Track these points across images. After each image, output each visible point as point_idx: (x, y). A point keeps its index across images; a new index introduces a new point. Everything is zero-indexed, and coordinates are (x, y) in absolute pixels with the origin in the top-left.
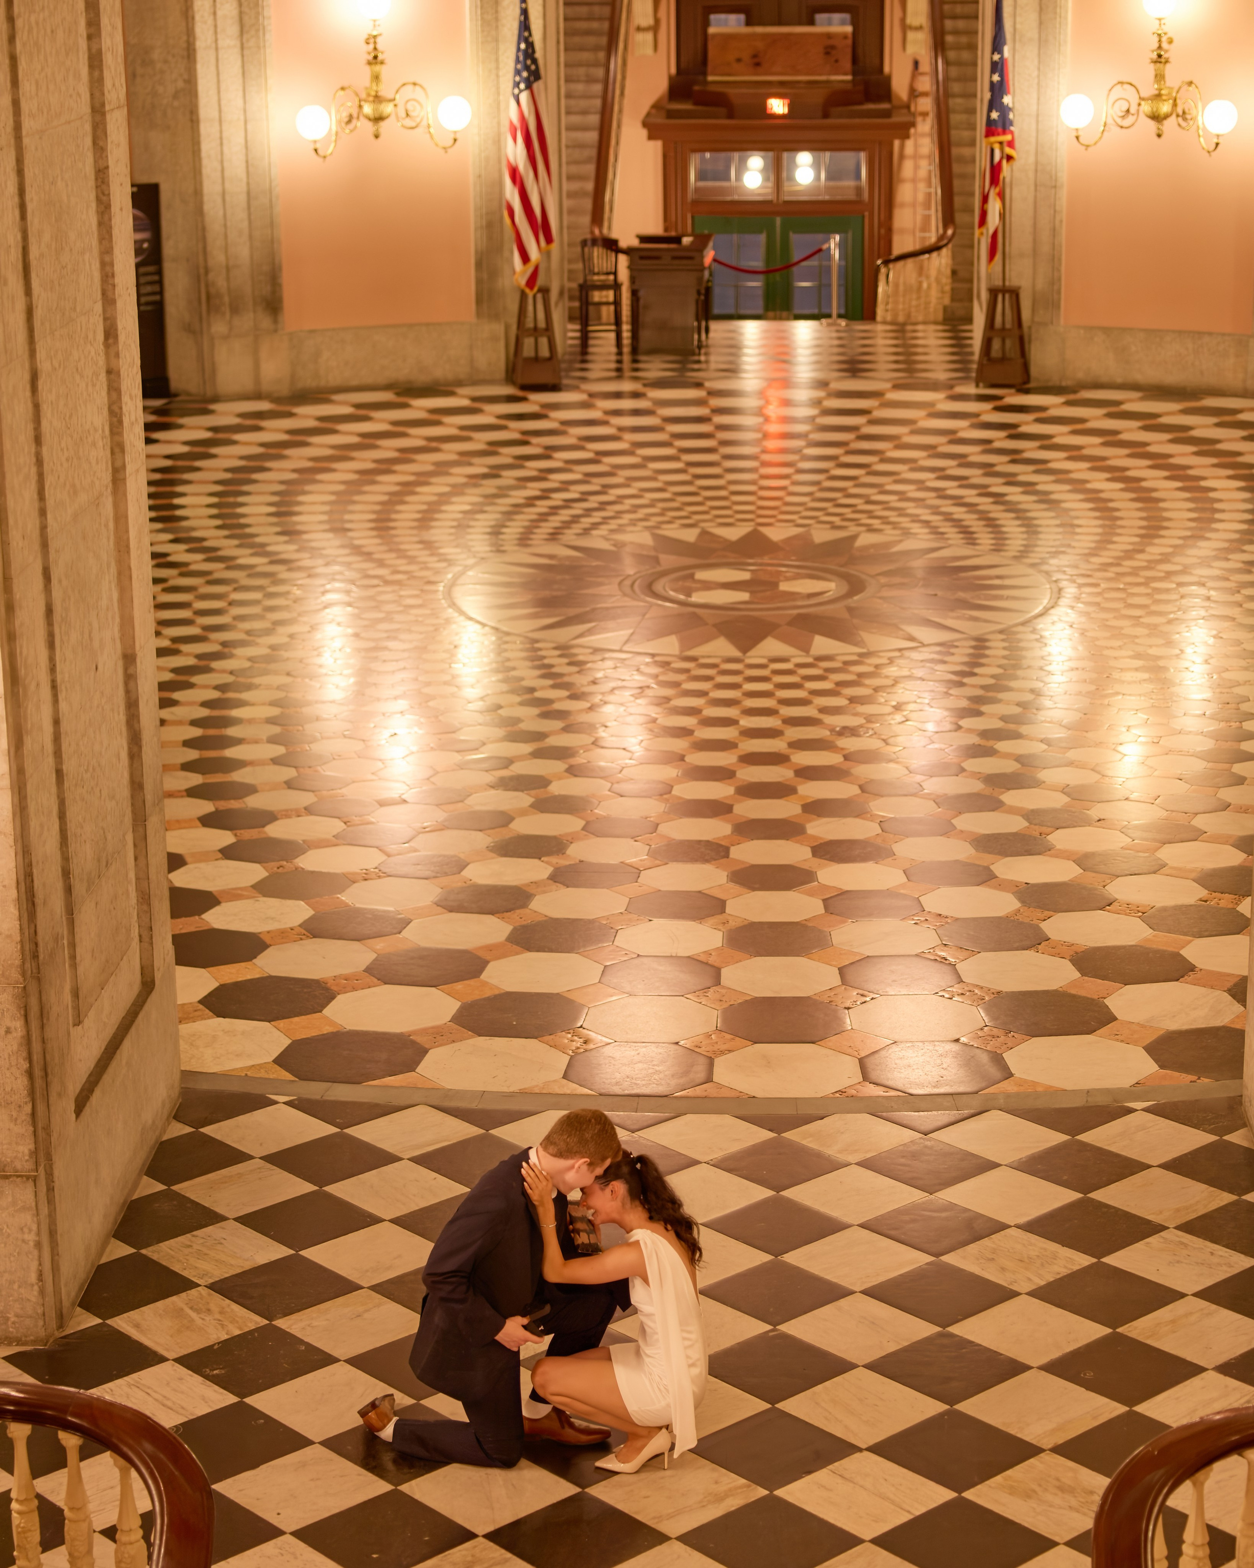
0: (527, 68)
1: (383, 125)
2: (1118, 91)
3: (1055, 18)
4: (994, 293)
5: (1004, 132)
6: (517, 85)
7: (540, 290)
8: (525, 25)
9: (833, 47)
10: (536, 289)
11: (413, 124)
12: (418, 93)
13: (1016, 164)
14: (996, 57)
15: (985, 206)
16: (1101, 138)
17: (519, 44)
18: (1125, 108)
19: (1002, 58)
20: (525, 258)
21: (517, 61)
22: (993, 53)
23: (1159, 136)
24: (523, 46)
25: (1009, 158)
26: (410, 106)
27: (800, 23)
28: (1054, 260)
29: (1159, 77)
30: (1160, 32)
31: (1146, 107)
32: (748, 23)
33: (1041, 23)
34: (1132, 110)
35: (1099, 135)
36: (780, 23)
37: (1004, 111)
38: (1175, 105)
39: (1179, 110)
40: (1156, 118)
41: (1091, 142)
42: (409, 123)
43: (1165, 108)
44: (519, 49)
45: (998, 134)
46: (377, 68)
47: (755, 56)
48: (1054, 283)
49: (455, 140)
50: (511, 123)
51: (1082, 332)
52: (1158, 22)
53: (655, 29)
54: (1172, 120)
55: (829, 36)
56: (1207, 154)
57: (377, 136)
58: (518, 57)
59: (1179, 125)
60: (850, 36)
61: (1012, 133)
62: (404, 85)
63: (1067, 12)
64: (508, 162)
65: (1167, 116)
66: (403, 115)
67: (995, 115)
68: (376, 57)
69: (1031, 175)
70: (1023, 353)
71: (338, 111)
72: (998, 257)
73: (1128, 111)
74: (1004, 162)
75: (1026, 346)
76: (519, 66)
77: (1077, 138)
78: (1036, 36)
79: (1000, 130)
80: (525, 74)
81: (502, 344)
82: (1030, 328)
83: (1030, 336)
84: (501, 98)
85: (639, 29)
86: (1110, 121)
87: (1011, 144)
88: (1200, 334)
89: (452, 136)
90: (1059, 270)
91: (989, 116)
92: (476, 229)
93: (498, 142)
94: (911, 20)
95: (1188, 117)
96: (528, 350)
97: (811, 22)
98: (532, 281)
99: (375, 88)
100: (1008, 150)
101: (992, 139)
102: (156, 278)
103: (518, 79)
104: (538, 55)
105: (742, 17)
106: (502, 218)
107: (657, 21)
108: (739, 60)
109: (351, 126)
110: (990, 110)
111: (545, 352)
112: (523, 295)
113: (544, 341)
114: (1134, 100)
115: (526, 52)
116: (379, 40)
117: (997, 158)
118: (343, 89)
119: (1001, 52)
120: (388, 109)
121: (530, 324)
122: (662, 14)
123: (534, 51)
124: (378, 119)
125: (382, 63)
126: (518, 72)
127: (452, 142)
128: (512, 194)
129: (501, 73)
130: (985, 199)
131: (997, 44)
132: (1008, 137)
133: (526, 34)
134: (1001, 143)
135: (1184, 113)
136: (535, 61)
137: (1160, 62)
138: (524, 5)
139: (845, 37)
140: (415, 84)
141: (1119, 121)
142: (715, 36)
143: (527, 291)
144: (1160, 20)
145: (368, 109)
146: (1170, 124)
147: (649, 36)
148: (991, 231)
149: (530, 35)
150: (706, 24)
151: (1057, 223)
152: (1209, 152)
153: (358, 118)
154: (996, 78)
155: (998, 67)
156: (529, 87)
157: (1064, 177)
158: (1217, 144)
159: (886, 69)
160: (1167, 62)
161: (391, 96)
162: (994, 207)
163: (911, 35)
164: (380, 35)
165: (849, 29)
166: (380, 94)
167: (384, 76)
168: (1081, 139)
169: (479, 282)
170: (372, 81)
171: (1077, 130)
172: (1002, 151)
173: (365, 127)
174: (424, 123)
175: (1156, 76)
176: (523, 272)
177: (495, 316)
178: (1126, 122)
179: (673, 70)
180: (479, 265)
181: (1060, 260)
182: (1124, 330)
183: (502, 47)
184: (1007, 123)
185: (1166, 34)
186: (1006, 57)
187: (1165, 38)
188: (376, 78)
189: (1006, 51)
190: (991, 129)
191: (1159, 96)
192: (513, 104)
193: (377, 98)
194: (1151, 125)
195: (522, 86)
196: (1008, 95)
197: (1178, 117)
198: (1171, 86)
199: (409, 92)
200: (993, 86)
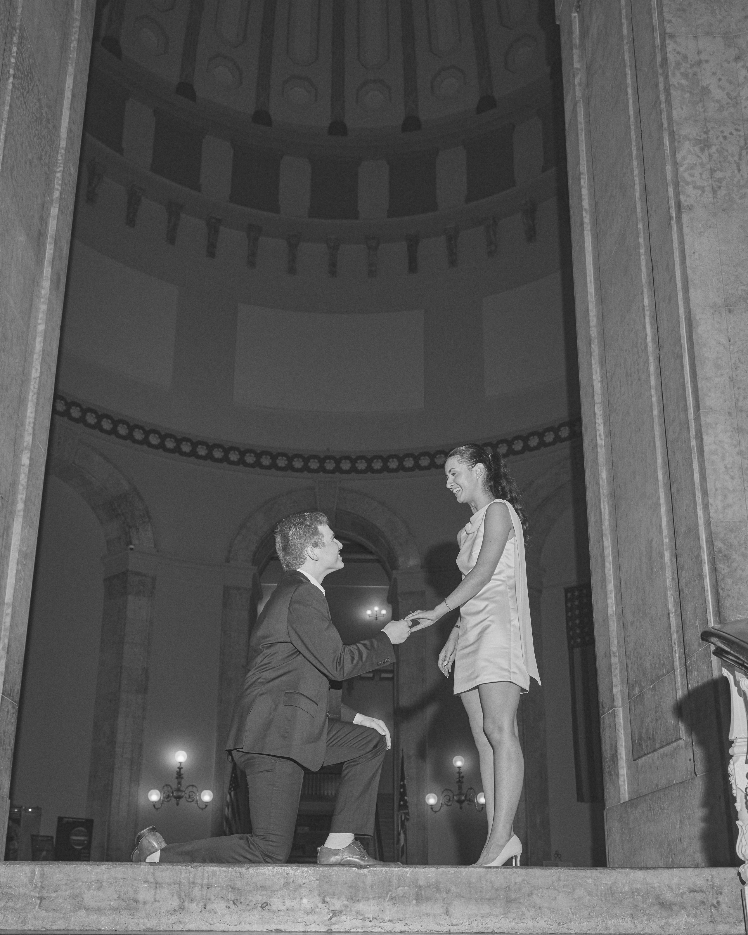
1: (181, 800)
2: (446, 793)
3: (422, 770)
6: (230, 789)
11: (192, 800)
12: (194, 789)
13: (410, 822)
14: (402, 783)
15: (399, 836)
16: (440, 809)
17: (232, 774)
18: (448, 799)
19: (404, 783)
23: (461, 809)
24: (233, 775)
25: (408, 819)
26: (191, 794)
29: (460, 788)
30: (459, 772)
31: (456, 798)
33: (417, 772)
34: (451, 799)
37: (406, 802)
38: (466, 797)
39: (468, 798)
40: (460, 802)
41: (437, 810)
42: (190, 800)
43: (463, 798)
44: (232, 776)
45: (403, 810)
46: (180, 779)
49: (206, 806)
50: (227, 802)
52: (458, 769)
57: (178, 804)
59: (468, 804)
61: (408, 810)
62: (189, 786)
63: (426, 768)
64: (226, 815)
65: (464, 801)
66: (188, 797)
67: (402, 803)
68: (180, 776)
69: (416, 826)
71: (163, 794)
74: (406, 820)
76: (231, 782)
77: (432, 808)
78: (416, 777)
79: (404, 808)
80: (233, 785)
86: (443, 803)
87: (408, 814)
89: (205, 804)
91: (399, 803)
93: (223, 810)
95: (471, 800)
99: (178, 787)
100: (407, 816)
101: (401, 812)
102: (88, 855)
103: (231, 787)
109: (169, 799)
110: (400, 801)
114: (451, 795)
116: (182, 770)
117: (403, 819)
118: (167, 786)
119: (403, 781)
120: (183, 794)
124: (179, 797)
125: (182, 778)
126: (231, 785)
127: (204, 806)
130: (399, 833)
131: (402, 779)
132: (407, 811)
134: (404, 813)
137: (460, 782)
140: (193, 786)
141: (446, 803)
145: (175, 794)
146: (464, 805)
151: (426, 843)
153: (171, 797)
154: (402, 790)
155: (403, 787)
160: (462, 782)
161: (184, 790)
162: (402, 837)
164: (182, 768)
166: (180, 789)
167: (182, 783)
168: (434, 809)
170: (177, 785)
171: (432, 806)
172: (405, 817)
173: (174, 801)
174: (195, 800)
178: (449, 804)
184: (407, 807)
185: (461, 773)
186: (405, 783)
187: (461, 775)
188: (179, 783)
189: (405, 781)
190: (400, 807)
191: (460, 794)
192: (228, 796)
193: (178, 790)
194: (458, 805)
195: (232, 789)
196: (406, 796)
197: (467, 801)
198: (464, 791)
199: (191, 789)
200: (401, 793)
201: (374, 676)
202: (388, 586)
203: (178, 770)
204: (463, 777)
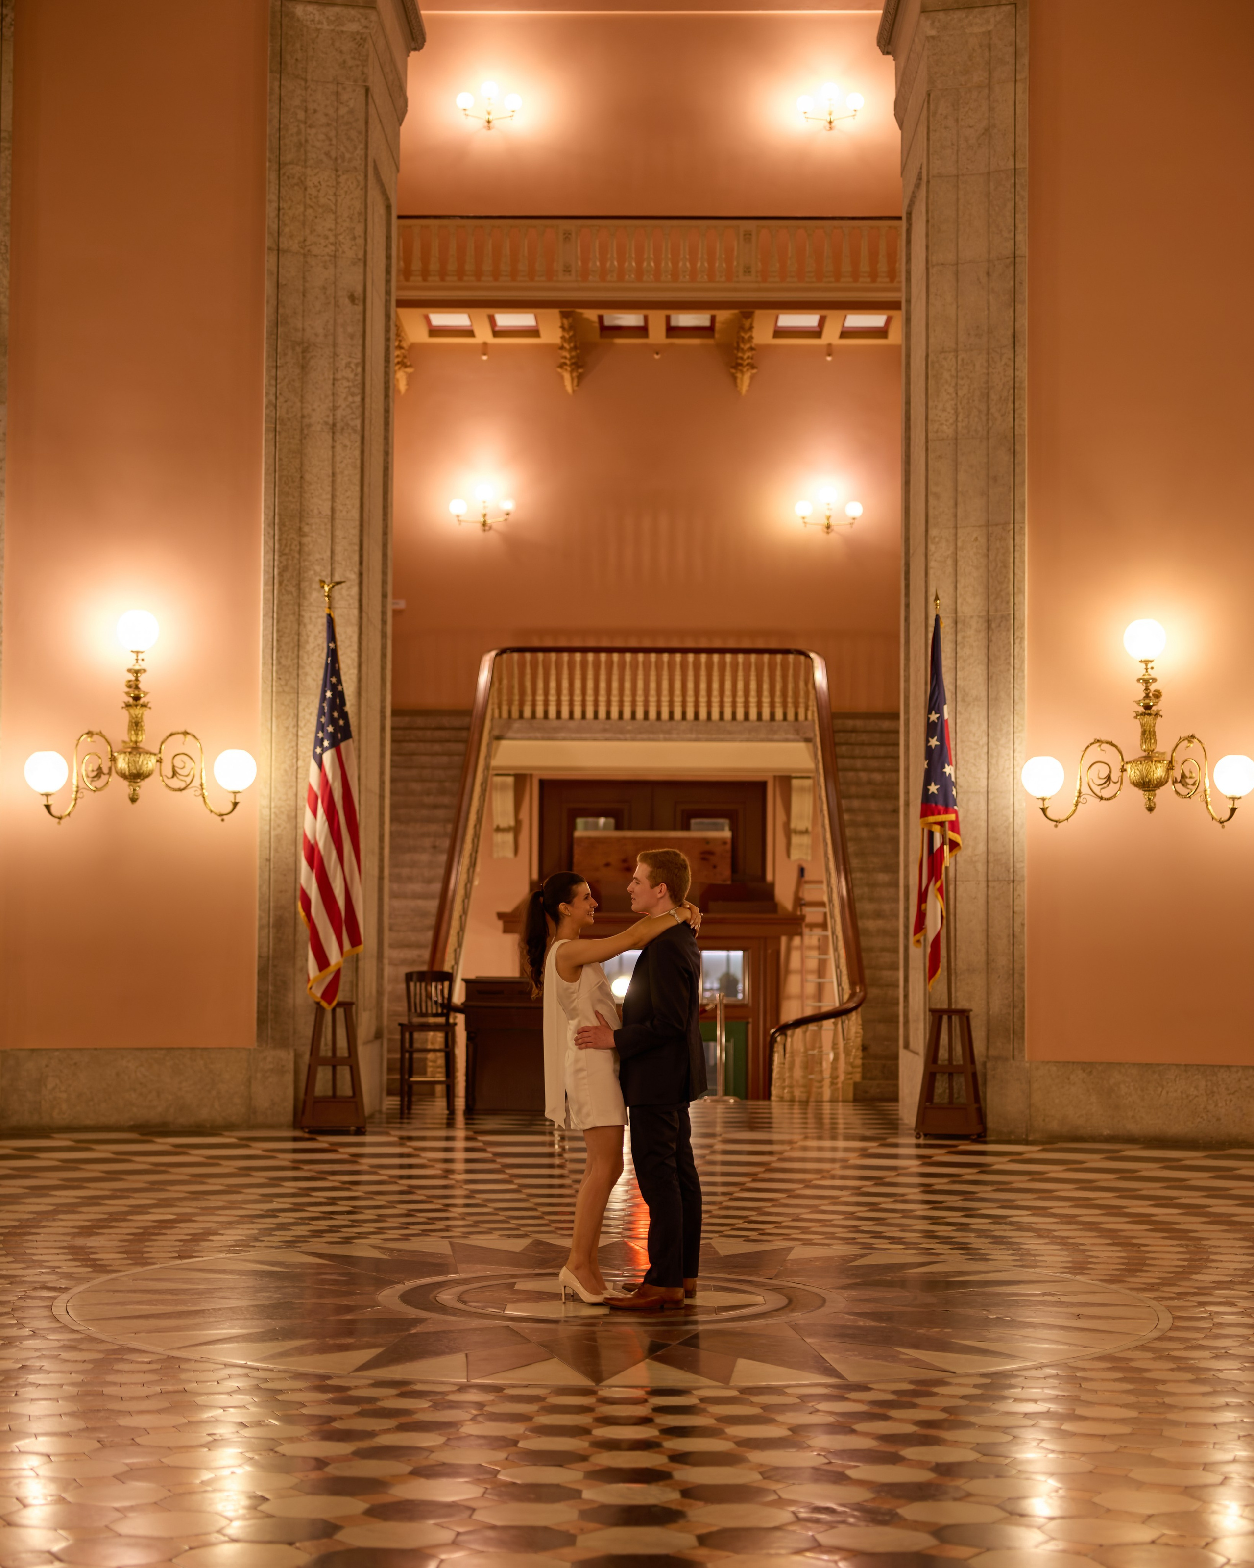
0: (333, 721)
1: (144, 784)
2: (1095, 753)
3: (1009, 670)
4: (937, 1016)
5: (946, 812)
6: (319, 742)
7: (339, 1004)
8: (333, 668)
9: (711, 853)
10: (334, 1003)
11: (183, 785)
12: (189, 745)
13: (962, 855)
14: (934, 717)
15: (923, 906)
16: (1075, 811)
17: (324, 692)
18: (1104, 774)
19: (941, 718)
20: (323, 962)
21: (321, 713)
22: (930, 713)
23: (1150, 809)
24: (329, 694)
25: (954, 845)
26: (178, 762)
27: (674, 828)
28: (1014, 975)
29: (1148, 735)
30: (1146, 677)
31: (1132, 772)
32: (618, 827)
33: (988, 679)
34: (1114, 777)
35: (1074, 808)
36: (652, 828)
37: (946, 784)
38: (1170, 767)
39: (1177, 774)
40: (1147, 785)
41: (1062, 816)
42: (176, 783)
43: (1159, 772)
44: (323, 698)
45: (939, 814)
46: (137, 711)
47: (625, 861)
48: (1015, 1004)
49: (235, 804)
50: (311, 788)
51: (1054, 1069)
52: (1143, 666)
53: (516, 830)
54: (1169, 787)
55: (707, 841)
56: (1220, 825)
57: (133, 800)
58: (321, 708)
59: (1177, 793)
60: (729, 841)
61: (956, 812)
62: (171, 735)
63: (1023, 662)
64: (305, 836)
65: (1161, 783)
66: (170, 774)
67: (933, 788)
68: (137, 698)
69: (981, 867)
70: (977, 1097)
71: (81, 761)
72: (941, 973)
73: (1109, 777)
74: (946, 848)
75: (980, 1088)
76: (323, 720)
77: (1044, 810)
78: (984, 694)
79: (941, 807)
80: (330, 729)
81: (289, 1078)
82: (984, 1064)
83: (985, 1075)
84: (300, 763)
85: (498, 829)
86: (1085, 790)
87: (954, 826)
88: (1213, 1068)
89: (231, 798)
90: (1022, 989)
91: (926, 790)
92: (261, 928)
93: (295, 818)
94: (796, 823)
95: (1190, 781)
96: (322, 1086)
97: (686, 827)
98: (330, 992)
99: (134, 739)
100: (951, 835)
101: (931, 819)
103: (320, 735)
104: (349, 707)
105: (612, 821)
106: (296, 913)
107: (518, 822)
108: (607, 865)
109: (100, 783)
110: (927, 783)
111: (345, 1089)
112: (320, 1010)
113: (344, 1073)
115: (332, 700)
116: (142, 677)
117: (937, 843)
118: (90, 733)
119: (940, 711)
120: (150, 763)
121: (325, 1050)
122: (524, 815)
123: (343, 703)
124: (136, 776)
125: (144, 706)
126: (321, 727)
127: (231, 807)
128: (309, 880)
129: (300, 733)
130: (923, 897)
131: (935, 701)
132: (952, 817)
133: (334, 680)
134: (942, 824)
135: (1183, 776)
136: (344, 715)
137: (1150, 715)
138: (332, 645)
139: (724, 843)
140: (186, 733)
141: (1097, 789)
142: (581, 839)
143: (324, 1004)
144: (1146, 662)
145: (122, 763)
146: (1163, 796)
147: (509, 837)
148: (931, 936)
149: (339, 681)
150: (572, 827)
151: (1017, 929)
152: (1222, 822)
153: (110, 773)
154: (934, 742)
155: (935, 729)
156: (335, 744)
157: (1024, 868)
158: (1233, 810)
159: (769, 877)
160: (1157, 715)
161: (153, 749)
162: (935, 906)
163: (795, 840)
164: (145, 671)
165: (727, 834)
166: (141, 745)
167: (147, 724)
168: (1049, 813)
169: (262, 995)
170: (129, 730)
171: (1043, 799)
172: (943, 836)
173: (118, 786)
174: (196, 783)
175: (1144, 733)
176: (319, 981)
177: (282, 1043)
178: (1106, 793)
179: (535, 876)
180: (263, 973)
181: (1022, 975)
182: (1110, 1065)
183: (303, 700)
184: (951, 802)
185: (1154, 680)
186: (946, 716)
187: (1153, 687)
188: (136, 725)
189: (946, 709)
190: (929, 806)
191: (1149, 757)
192: (314, 767)
193: (135, 749)
194: (1139, 795)
195: (326, 743)
196: (950, 764)
197: (1175, 782)
198: (1163, 744)
199: (176, 745)
200: (929, 751)
201: (822, 321)
202: (879, 9)
203: (131, 677)
204: (1158, 695)
